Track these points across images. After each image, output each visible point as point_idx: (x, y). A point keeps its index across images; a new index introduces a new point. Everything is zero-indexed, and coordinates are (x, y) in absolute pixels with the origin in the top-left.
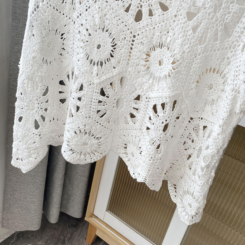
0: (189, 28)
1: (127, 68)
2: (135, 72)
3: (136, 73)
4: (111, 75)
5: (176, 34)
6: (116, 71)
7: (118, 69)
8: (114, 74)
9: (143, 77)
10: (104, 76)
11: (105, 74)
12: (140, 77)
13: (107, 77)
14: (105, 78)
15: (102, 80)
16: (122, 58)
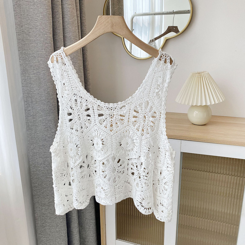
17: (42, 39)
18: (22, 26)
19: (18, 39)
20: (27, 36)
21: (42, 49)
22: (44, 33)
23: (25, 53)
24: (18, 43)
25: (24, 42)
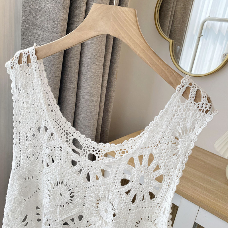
0: (122, 193)
1: (82, 210)
2: (88, 213)
3: (90, 214)
4: (70, 215)
5: (114, 195)
6: (74, 212)
7: (76, 211)
8: (73, 214)
9: (95, 217)
10: (65, 216)
11: (66, 214)
12: (93, 217)
13: (67, 216)
14: (66, 217)
15: (64, 218)
16: (78, 204)
17: (51, 27)
18: (30, 6)
19: (24, 21)
20: (34, 19)
21: (48, 39)
22: (55, 18)
23: (28, 39)
24: (23, 26)
25: (29, 26)
